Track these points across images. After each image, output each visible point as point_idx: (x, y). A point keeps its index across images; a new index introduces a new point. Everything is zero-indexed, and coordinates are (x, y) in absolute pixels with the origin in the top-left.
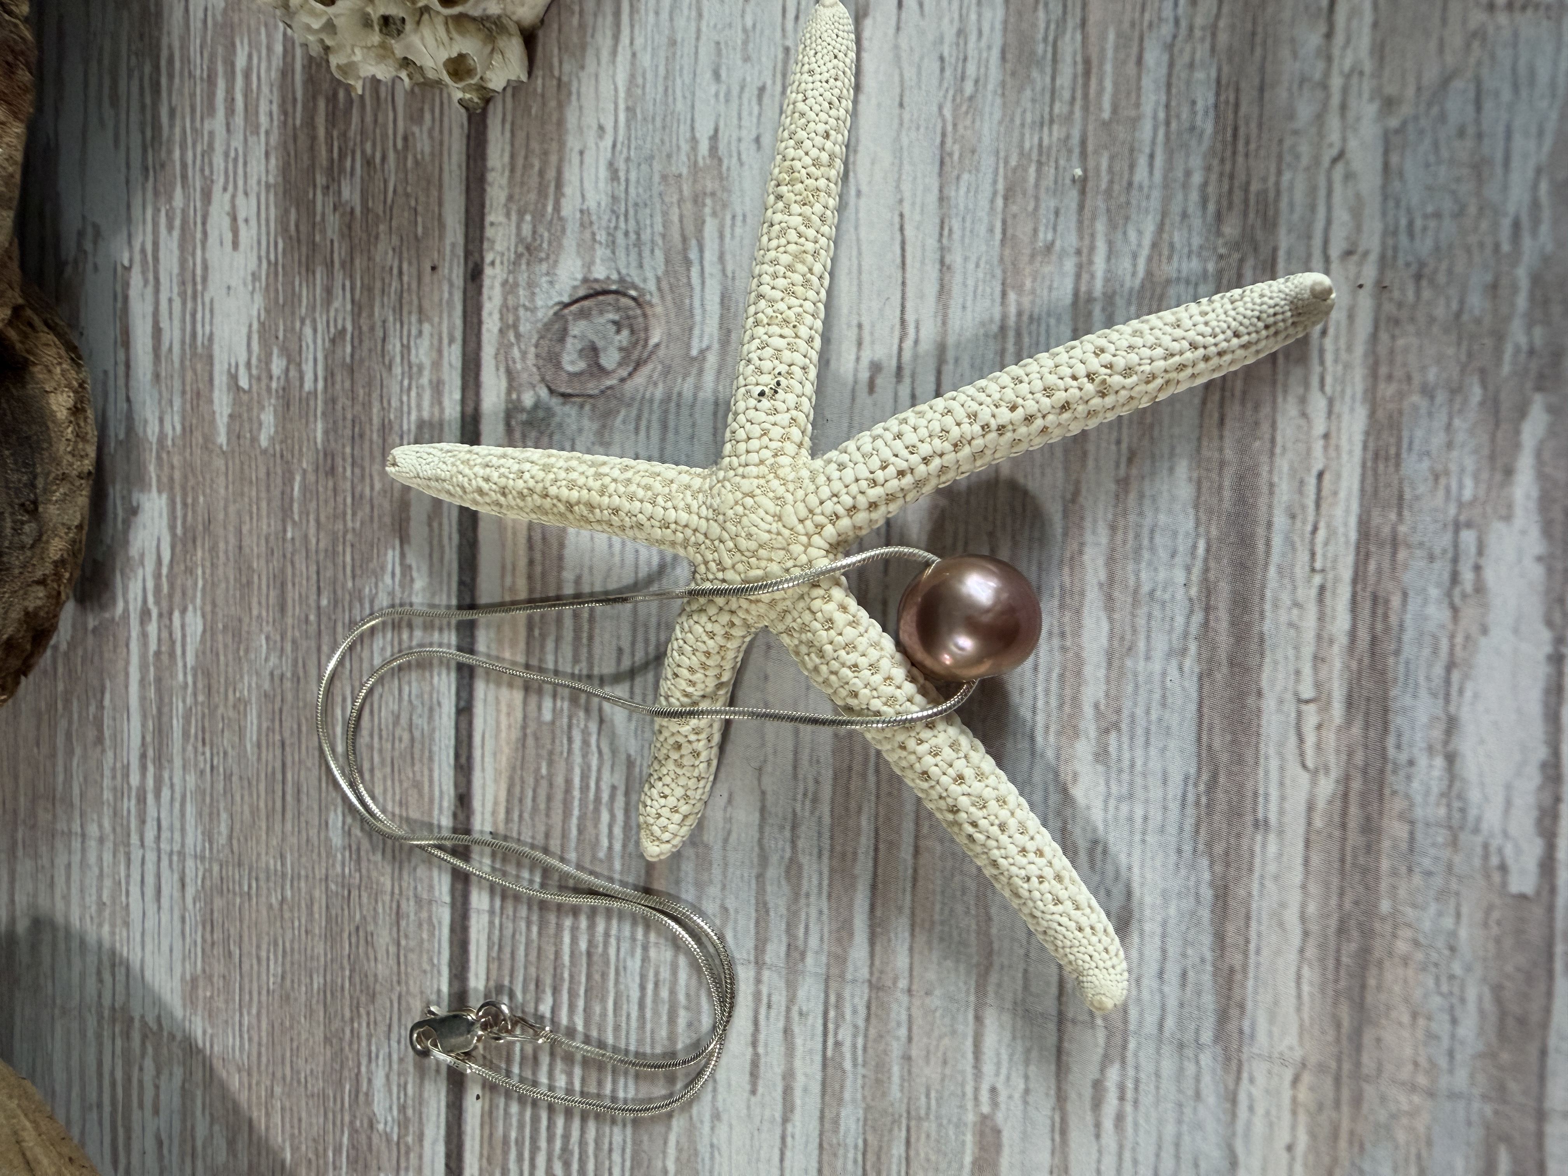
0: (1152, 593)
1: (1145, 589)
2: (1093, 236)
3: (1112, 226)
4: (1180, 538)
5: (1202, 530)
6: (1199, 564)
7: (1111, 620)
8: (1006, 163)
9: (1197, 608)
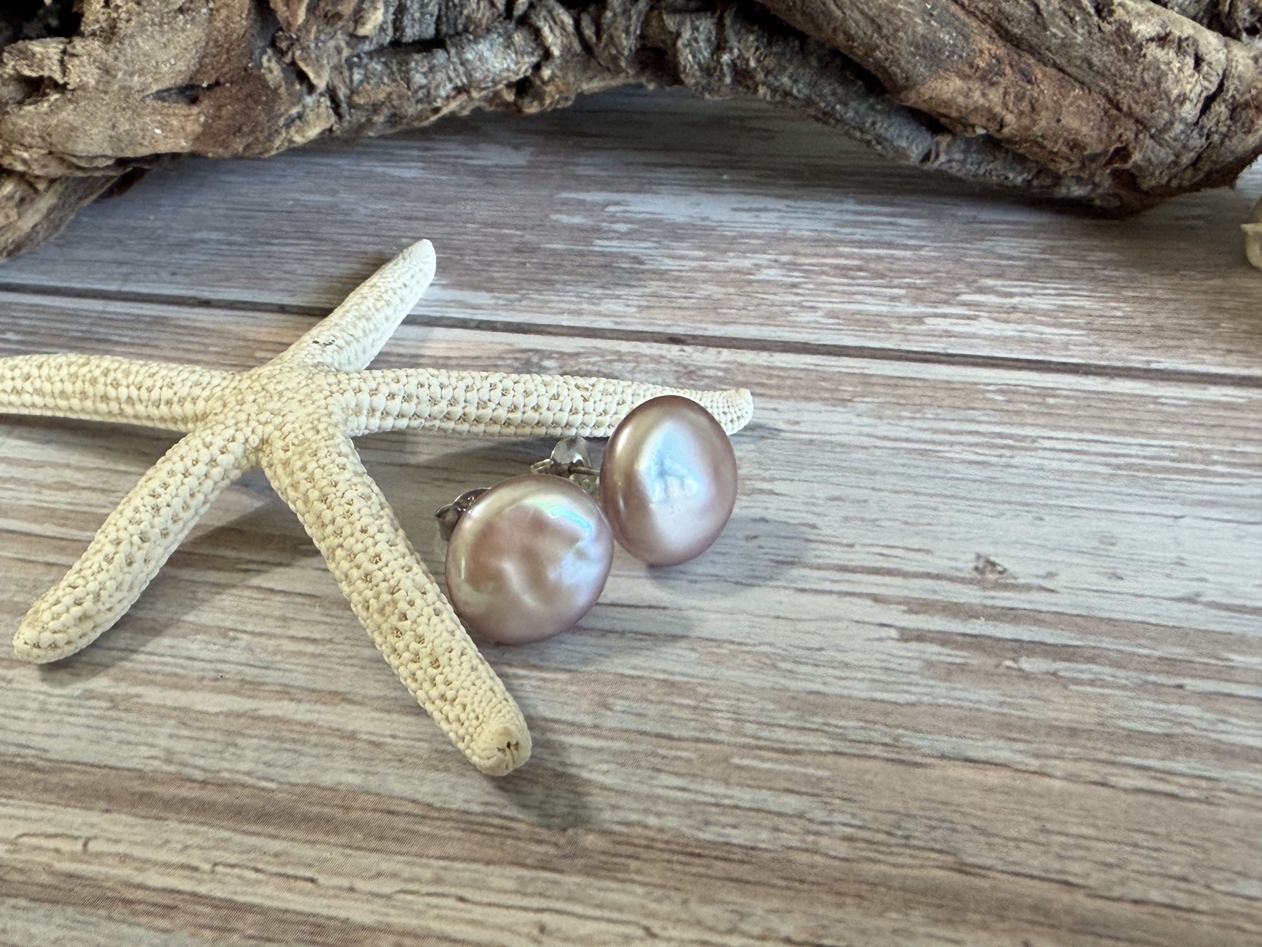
0: (236, 745)
1: (240, 741)
2: (612, 739)
3: (616, 753)
4: (284, 772)
5: (286, 787)
6: (250, 781)
7: (217, 714)
8: (701, 685)
9: (209, 775)
